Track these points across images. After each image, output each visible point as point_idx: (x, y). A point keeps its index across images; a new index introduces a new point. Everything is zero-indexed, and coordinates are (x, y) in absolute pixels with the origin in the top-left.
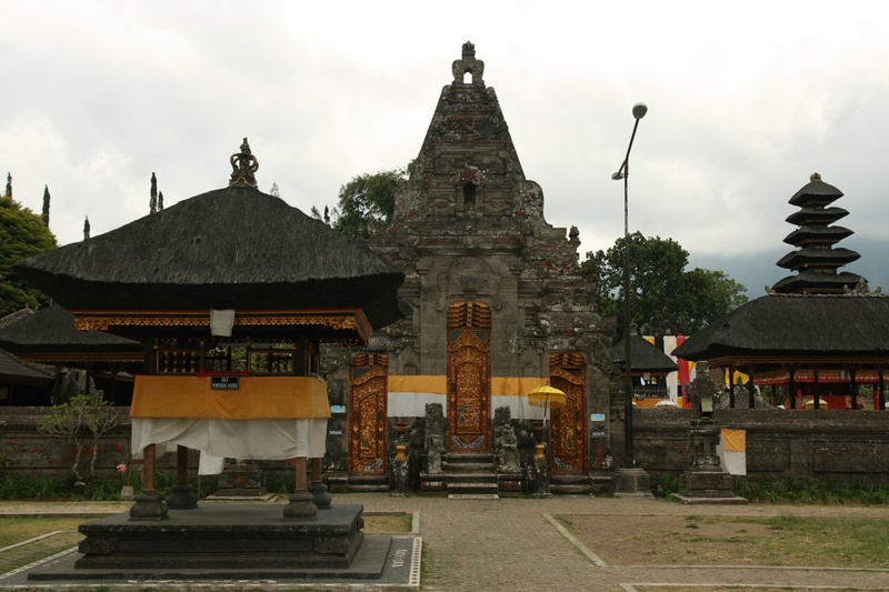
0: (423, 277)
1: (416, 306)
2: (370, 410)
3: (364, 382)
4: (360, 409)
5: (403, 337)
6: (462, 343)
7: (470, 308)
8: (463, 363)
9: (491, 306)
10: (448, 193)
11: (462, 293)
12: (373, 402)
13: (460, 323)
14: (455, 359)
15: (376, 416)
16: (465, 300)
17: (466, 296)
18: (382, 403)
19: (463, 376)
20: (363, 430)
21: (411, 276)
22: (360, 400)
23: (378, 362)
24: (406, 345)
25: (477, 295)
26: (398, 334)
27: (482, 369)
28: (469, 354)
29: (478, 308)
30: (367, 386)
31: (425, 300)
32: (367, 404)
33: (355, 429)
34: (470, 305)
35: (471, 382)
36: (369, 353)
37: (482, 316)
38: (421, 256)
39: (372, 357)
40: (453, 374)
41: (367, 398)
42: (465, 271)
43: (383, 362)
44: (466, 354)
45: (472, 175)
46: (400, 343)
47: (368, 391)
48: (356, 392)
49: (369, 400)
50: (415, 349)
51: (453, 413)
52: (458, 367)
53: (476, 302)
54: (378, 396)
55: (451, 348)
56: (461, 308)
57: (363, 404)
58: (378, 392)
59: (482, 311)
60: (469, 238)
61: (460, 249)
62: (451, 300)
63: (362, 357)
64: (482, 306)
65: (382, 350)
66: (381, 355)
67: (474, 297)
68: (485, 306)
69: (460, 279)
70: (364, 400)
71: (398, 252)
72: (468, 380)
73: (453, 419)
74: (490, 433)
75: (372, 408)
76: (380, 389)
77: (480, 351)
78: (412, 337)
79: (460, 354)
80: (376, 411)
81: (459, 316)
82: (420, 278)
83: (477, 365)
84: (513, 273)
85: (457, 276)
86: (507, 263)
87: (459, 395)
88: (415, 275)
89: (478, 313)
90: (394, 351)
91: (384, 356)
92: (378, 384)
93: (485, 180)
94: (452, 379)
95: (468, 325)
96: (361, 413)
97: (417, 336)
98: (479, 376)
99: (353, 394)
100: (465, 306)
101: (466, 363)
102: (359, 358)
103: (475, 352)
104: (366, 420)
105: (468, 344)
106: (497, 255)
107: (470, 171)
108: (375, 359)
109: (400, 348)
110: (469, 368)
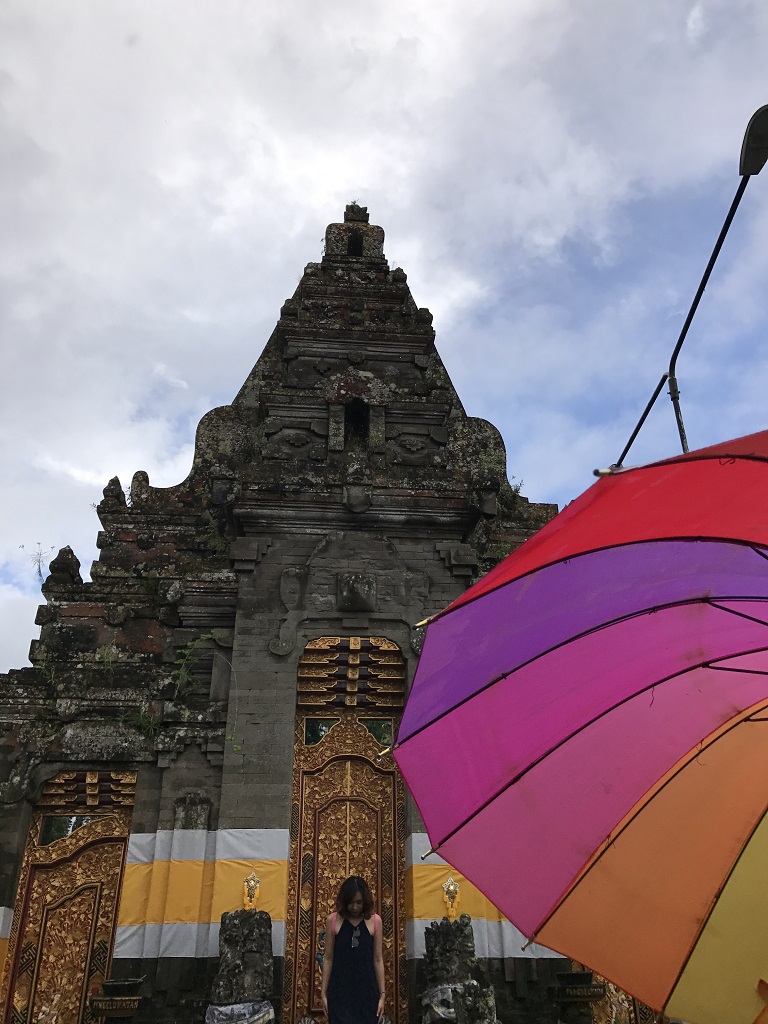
0: (244, 579)
1: (221, 648)
2: (71, 942)
3: (68, 855)
4: (43, 937)
5: (182, 724)
6: (332, 750)
7: (355, 652)
8: (335, 801)
9: (406, 647)
10: (310, 420)
11: (336, 615)
12: (82, 917)
13: (331, 695)
14: (313, 792)
15: (87, 958)
16: (344, 633)
17: (346, 623)
18: (108, 917)
19: (335, 837)
20: (40, 1008)
21: (216, 575)
22: (48, 910)
23: (112, 797)
24: (186, 745)
25: (372, 620)
26: (169, 715)
27: (383, 818)
28: (349, 777)
29: (374, 654)
30: (74, 868)
31: (246, 631)
32: (67, 921)
33: (19, 1003)
34: (355, 643)
35: (355, 854)
36: (86, 767)
37: (382, 676)
38: (243, 534)
39: (95, 781)
40: (308, 830)
41: (67, 903)
42: (344, 563)
43: (124, 796)
44: (342, 777)
45: (361, 386)
46: (172, 738)
47: (73, 881)
48: (40, 886)
49: (74, 910)
50: (209, 757)
51: (304, 947)
52: (323, 811)
53: (369, 637)
54: (101, 897)
55: (305, 761)
56: (333, 653)
57: (55, 921)
58: (103, 884)
59: (382, 661)
60: (356, 491)
61: (333, 520)
62: (309, 632)
63: (68, 782)
64: (384, 647)
65: (122, 761)
66: (120, 777)
67: (366, 624)
68: (392, 648)
69: (333, 582)
70: (58, 910)
71: (192, 535)
72: (347, 849)
73: (304, 963)
74: (404, 1006)
75: (79, 935)
76: (108, 875)
77: (377, 770)
78: (205, 725)
79: (327, 777)
80: (88, 944)
81: (329, 675)
82: (237, 581)
83: (369, 808)
84: (455, 573)
85: (325, 574)
86: (439, 552)
87: (323, 890)
88: (225, 574)
89: (374, 668)
90: (155, 763)
91: (128, 779)
92: (105, 861)
93: (389, 397)
94: (304, 845)
95: (348, 703)
96: (45, 951)
97: (220, 723)
98: (374, 837)
99: (29, 890)
100: (344, 648)
101: (343, 801)
102: (60, 785)
103: (366, 776)
104: (57, 972)
105: (348, 752)
106: (416, 540)
107: (358, 380)
108: (104, 788)
109: (169, 752)
110: (349, 815)
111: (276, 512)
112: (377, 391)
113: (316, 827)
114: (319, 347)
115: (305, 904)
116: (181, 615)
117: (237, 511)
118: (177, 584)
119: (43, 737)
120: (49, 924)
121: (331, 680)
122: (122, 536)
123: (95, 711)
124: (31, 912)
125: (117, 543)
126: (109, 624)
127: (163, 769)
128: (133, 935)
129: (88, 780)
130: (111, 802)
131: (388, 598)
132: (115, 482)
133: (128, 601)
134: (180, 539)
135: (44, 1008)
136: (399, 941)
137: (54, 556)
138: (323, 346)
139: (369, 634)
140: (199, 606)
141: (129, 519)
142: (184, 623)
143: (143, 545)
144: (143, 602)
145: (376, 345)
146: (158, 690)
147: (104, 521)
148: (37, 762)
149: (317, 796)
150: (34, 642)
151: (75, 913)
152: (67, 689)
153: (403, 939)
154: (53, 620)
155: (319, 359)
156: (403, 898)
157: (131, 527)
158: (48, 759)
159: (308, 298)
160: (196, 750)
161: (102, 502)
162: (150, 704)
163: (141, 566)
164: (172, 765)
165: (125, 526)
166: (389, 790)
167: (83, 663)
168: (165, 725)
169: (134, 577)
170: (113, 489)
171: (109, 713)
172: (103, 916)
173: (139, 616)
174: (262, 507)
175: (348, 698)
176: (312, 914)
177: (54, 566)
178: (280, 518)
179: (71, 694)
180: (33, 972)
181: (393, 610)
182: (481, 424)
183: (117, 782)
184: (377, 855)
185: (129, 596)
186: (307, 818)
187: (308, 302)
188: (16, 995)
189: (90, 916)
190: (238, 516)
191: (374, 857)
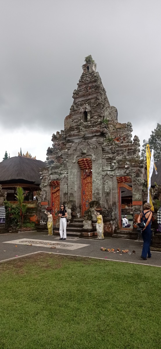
1: (67, 162)
3: (56, 191)
5: (63, 174)
11: (81, 155)
14: (85, 182)
16: (83, 158)
17: (83, 156)
19: (88, 188)
21: (65, 150)
25: (86, 155)
28: (89, 179)
30: (57, 193)
31: (70, 159)
34: (85, 159)
35: (90, 190)
36: (54, 180)
38: (68, 143)
39: (55, 182)
40: (84, 187)
45: (86, 108)
46: (62, 176)
47: (57, 195)
48: (53, 195)
50: (67, 178)
51: (84, 203)
52: (86, 184)
60: (82, 133)
62: (78, 158)
64: (89, 159)
65: (58, 179)
66: (58, 181)
69: (80, 150)
70: (56, 198)
75: (58, 201)
78: (66, 174)
79: (86, 179)
82: (68, 151)
84: (100, 144)
85: (79, 148)
86: (97, 141)
87: (86, 195)
89: (89, 162)
93: (90, 109)
97: (68, 173)
100: (83, 160)
101: (89, 183)
102: (52, 183)
110: (90, 185)
112: (88, 108)
120: (55, 200)
121: (84, 165)
124: (53, 198)
125: (55, 145)
126: (55, 159)
127: (62, 180)
130: (59, 185)
131: (89, 151)
132: (54, 134)
137: (47, 149)
139: (87, 157)
145: (90, 96)
147: (53, 142)
148: (48, 180)
157: (57, 142)
161: (52, 138)
162: (60, 171)
165: (55, 142)
167: (53, 165)
168: (61, 174)
170: (54, 136)
174: (70, 138)
175: (87, 167)
178: (73, 139)
180: (54, 205)
181: (89, 153)
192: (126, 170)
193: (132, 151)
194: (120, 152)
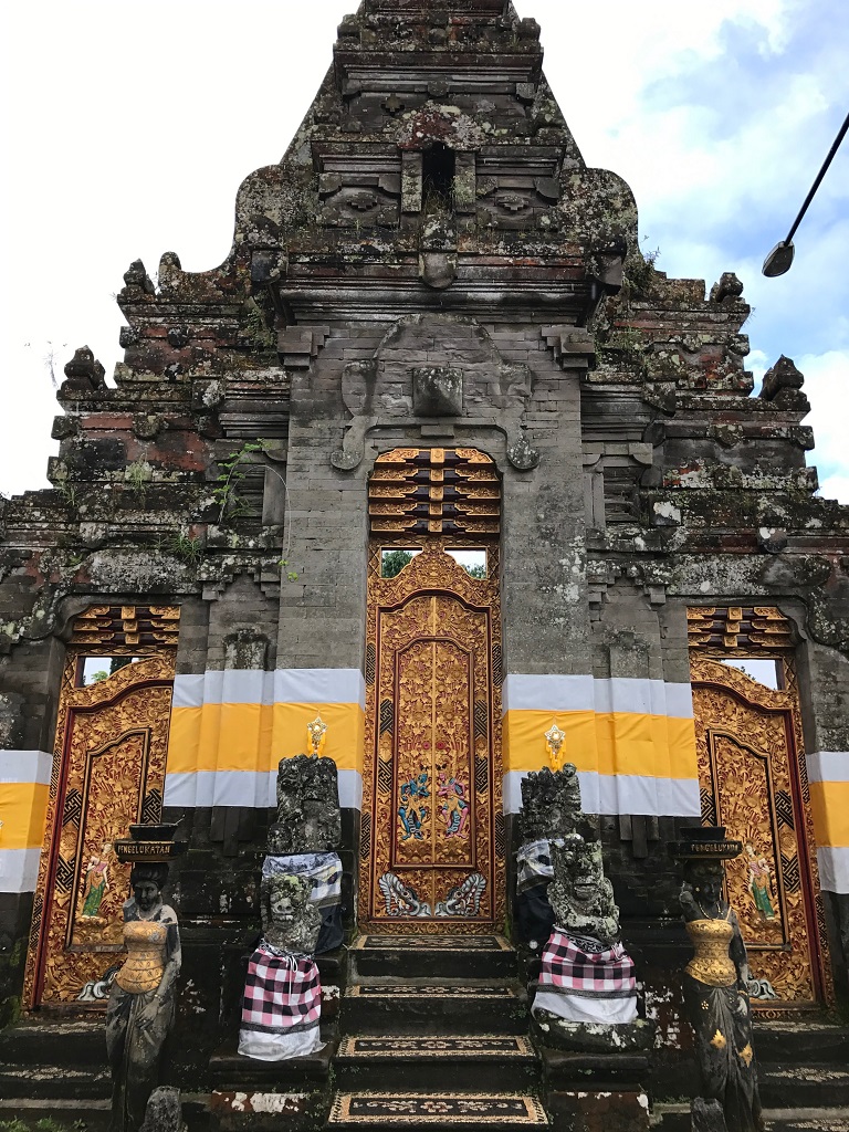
0: (297, 379)
1: (273, 463)
2: (120, 790)
3: (109, 698)
4: (88, 785)
5: (230, 551)
6: (414, 584)
7: (437, 467)
8: (417, 641)
9: (500, 459)
10: (377, 176)
11: (411, 420)
12: (130, 764)
13: (410, 519)
14: (392, 631)
15: (137, 807)
16: (424, 443)
17: (425, 431)
18: (160, 765)
19: (418, 681)
20: (89, 857)
21: (263, 374)
22: (92, 756)
23: (155, 635)
24: (236, 576)
25: (458, 427)
26: (213, 541)
27: (475, 661)
28: (434, 615)
29: (462, 469)
30: (117, 713)
31: (302, 442)
32: (114, 768)
33: (66, 852)
34: (437, 456)
35: (442, 700)
36: (121, 601)
37: (473, 495)
38: (294, 323)
39: (132, 616)
40: (387, 674)
41: (113, 749)
42: (422, 355)
43: (169, 634)
44: (426, 615)
45: (444, 125)
46: (218, 566)
47: (117, 726)
48: (81, 731)
49: (121, 756)
50: (264, 588)
51: (384, 800)
52: (404, 652)
53: (454, 448)
54: (150, 744)
55: (382, 596)
56: (411, 468)
57: (101, 768)
58: (151, 730)
59: (472, 478)
60: (436, 261)
61: (407, 301)
62: (379, 443)
63: (100, 618)
64: (475, 459)
65: (161, 594)
66: (161, 612)
67: (450, 432)
68: (484, 461)
69: (407, 379)
70: (103, 757)
71: (234, 329)
72: (434, 695)
73: (385, 818)
74: (502, 864)
75: (128, 783)
76: (157, 721)
77: (468, 607)
78: (258, 552)
79: (408, 614)
80: (139, 792)
81: (407, 495)
82: (288, 381)
83: (458, 649)
84: (565, 365)
85: (398, 370)
86: (545, 339)
87: (405, 739)
88: (273, 372)
89: (462, 486)
90: (199, 596)
91: (170, 614)
92: (152, 706)
93: (480, 140)
94: (381, 690)
95: (431, 529)
96: (91, 798)
97: (274, 549)
98: (465, 681)
99: (69, 736)
100: (424, 463)
101: (427, 641)
102: (92, 621)
103: (455, 611)
104: (105, 821)
105: (433, 586)
106: (516, 326)
107: (439, 117)
108: (143, 625)
109: (215, 582)
110: (435, 655)
111: (333, 293)
112: (465, 131)
113: (396, 669)
114: (389, 79)
115: (385, 755)
116: (223, 423)
117: (285, 291)
118: (215, 385)
119: (67, 566)
120: (94, 771)
121: (409, 502)
122: (149, 331)
123: (126, 537)
124: (73, 758)
125: (144, 341)
126: (139, 438)
127: (210, 602)
128: (184, 782)
129: (124, 616)
130: (155, 642)
131: (478, 399)
132: (138, 266)
133: (160, 410)
134: (220, 334)
135: (93, 858)
136: (495, 797)
138: (393, 76)
139: (454, 443)
140: (244, 412)
141: (157, 311)
142: (228, 434)
143: (176, 342)
144: (178, 411)
145: (465, 72)
146: (199, 512)
147: (127, 313)
148: (63, 594)
149: (397, 636)
150: (51, 459)
151: (122, 759)
152: (90, 511)
153: (500, 794)
154: (72, 433)
155: (389, 95)
156: (500, 749)
157: (160, 320)
158: (74, 591)
159: (374, 13)
160: (248, 581)
161: (123, 291)
162: (191, 528)
163: (173, 368)
164: (220, 598)
165: (152, 320)
166: (482, 629)
167: (111, 483)
168: (209, 552)
169: (165, 381)
170: (136, 275)
171: (143, 540)
172: (153, 764)
173: (174, 428)
174: (315, 286)
175: (432, 523)
176: (392, 766)
177: (69, 370)
178: (340, 300)
179: (96, 516)
180: (79, 820)
181: (484, 414)
182: (605, 177)
183: (158, 618)
184: (469, 701)
185: (161, 404)
186: (385, 660)
187: (374, 18)
188: (62, 844)
189: (139, 764)
190: (288, 299)
191: (465, 704)
192: (768, 564)
193: (774, 444)
194: (692, 444)
